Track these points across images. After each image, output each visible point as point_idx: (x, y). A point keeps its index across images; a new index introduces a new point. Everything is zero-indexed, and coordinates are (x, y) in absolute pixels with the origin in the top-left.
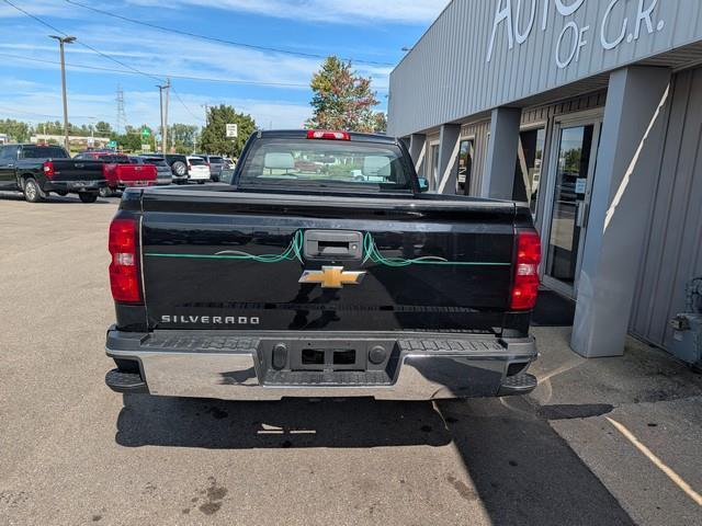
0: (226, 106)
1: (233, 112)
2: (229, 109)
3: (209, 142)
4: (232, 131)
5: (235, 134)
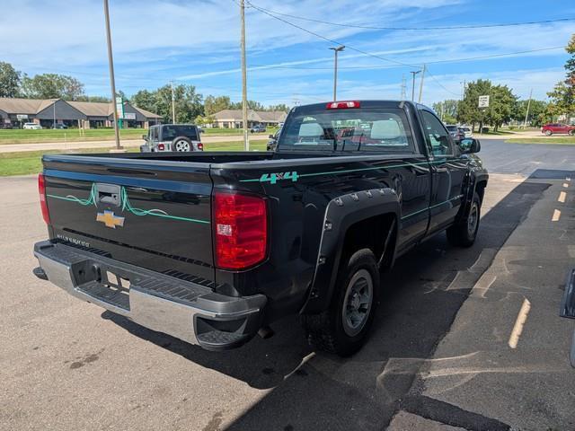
0: (483, 80)
1: (489, 85)
2: (485, 82)
3: (464, 113)
4: (484, 102)
5: (487, 104)
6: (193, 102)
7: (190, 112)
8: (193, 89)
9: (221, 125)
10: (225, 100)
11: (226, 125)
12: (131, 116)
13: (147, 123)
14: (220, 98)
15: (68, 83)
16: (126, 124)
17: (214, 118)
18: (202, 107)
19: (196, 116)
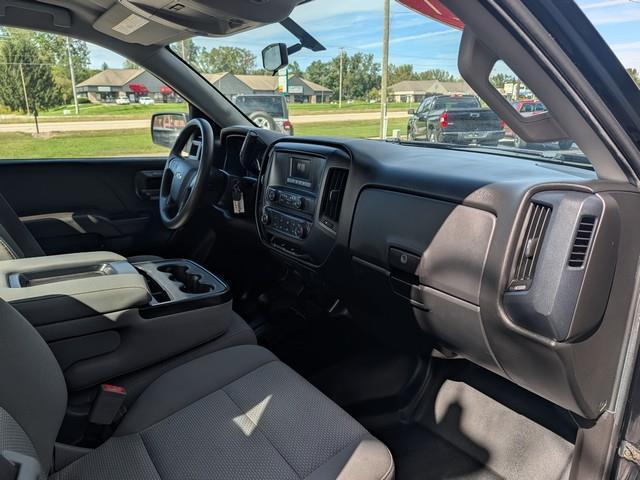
6: (369, 72)
7: (365, 85)
8: (371, 58)
9: (398, 99)
10: (408, 69)
11: (404, 98)
12: (298, 90)
13: (314, 98)
14: (401, 68)
15: (241, 56)
16: (292, 98)
17: (390, 90)
18: (380, 78)
19: (370, 89)
